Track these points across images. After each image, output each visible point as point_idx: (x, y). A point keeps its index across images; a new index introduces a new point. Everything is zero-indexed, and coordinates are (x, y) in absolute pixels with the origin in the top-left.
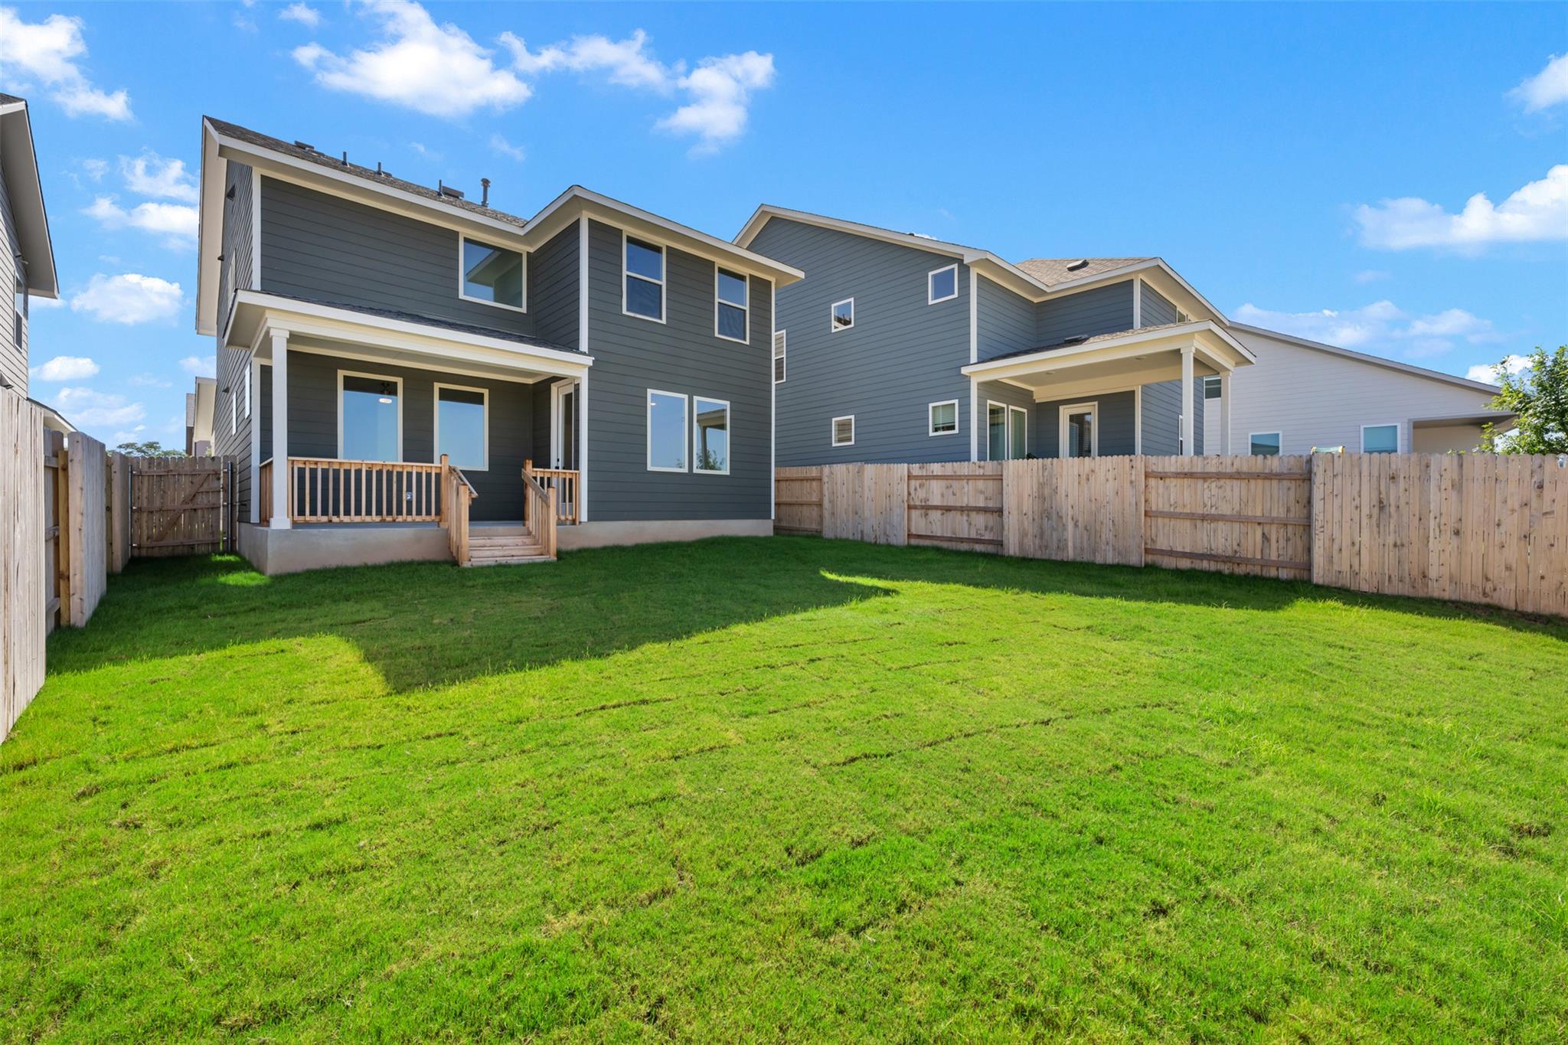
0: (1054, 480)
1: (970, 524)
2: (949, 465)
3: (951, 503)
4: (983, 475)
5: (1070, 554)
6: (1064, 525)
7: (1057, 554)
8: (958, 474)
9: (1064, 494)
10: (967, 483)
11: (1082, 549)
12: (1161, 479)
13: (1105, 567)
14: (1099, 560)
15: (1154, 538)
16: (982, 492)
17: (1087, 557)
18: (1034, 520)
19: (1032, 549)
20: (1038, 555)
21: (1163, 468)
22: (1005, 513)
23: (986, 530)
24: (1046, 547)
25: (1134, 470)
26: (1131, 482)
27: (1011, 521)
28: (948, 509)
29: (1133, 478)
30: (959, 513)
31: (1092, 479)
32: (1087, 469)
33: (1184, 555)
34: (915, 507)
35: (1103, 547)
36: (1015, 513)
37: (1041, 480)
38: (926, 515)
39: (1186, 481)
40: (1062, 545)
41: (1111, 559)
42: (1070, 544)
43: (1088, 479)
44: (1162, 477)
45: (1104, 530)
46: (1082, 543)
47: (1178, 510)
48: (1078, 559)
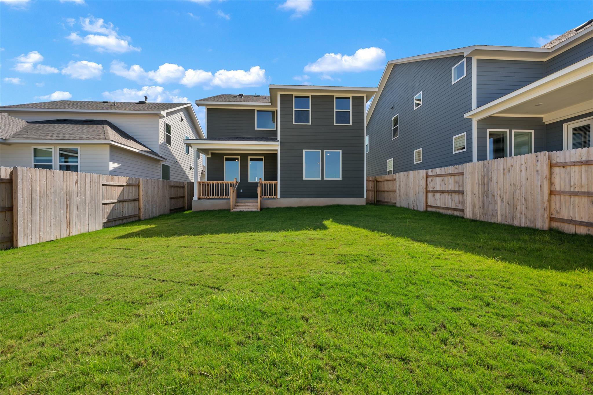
0: (490, 173)
1: (452, 200)
2: (443, 169)
3: (443, 189)
4: (458, 173)
5: (499, 219)
6: (495, 201)
7: (491, 219)
8: (447, 173)
9: (495, 181)
10: (451, 178)
11: (506, 217)
12: (564, 167)
13: (520, 228)
14: (516, 223)
15: (558, 211)
16: (457, 182)
17: (509, 222)
18: (479, 198)
19: (479, 216)
20: (482, 219)
21: (565, 159)
22: (465, 194)
23: (459, 203)
24: (486, 214)
25: (539, 162)
26: (537, 171)
27: (468, 198)
28: (442, 192)
29: (538, 168)
30: (447, 194)
31: (511, 171)
32: (509, 165)
33: (581, 223)
34: (430, 192)
35: (519, 215)
36: (469, 193)
37: (483, 174)
38: (434, 195)
39: (583, 168)
40: (494, 215)
41: (523, 223)
42: (499, 213)
43: (509, 171)
44: (564, 166)
45: (519, 204)
46: (506, 212)
47: (577, 190)
48: (503, 222)
